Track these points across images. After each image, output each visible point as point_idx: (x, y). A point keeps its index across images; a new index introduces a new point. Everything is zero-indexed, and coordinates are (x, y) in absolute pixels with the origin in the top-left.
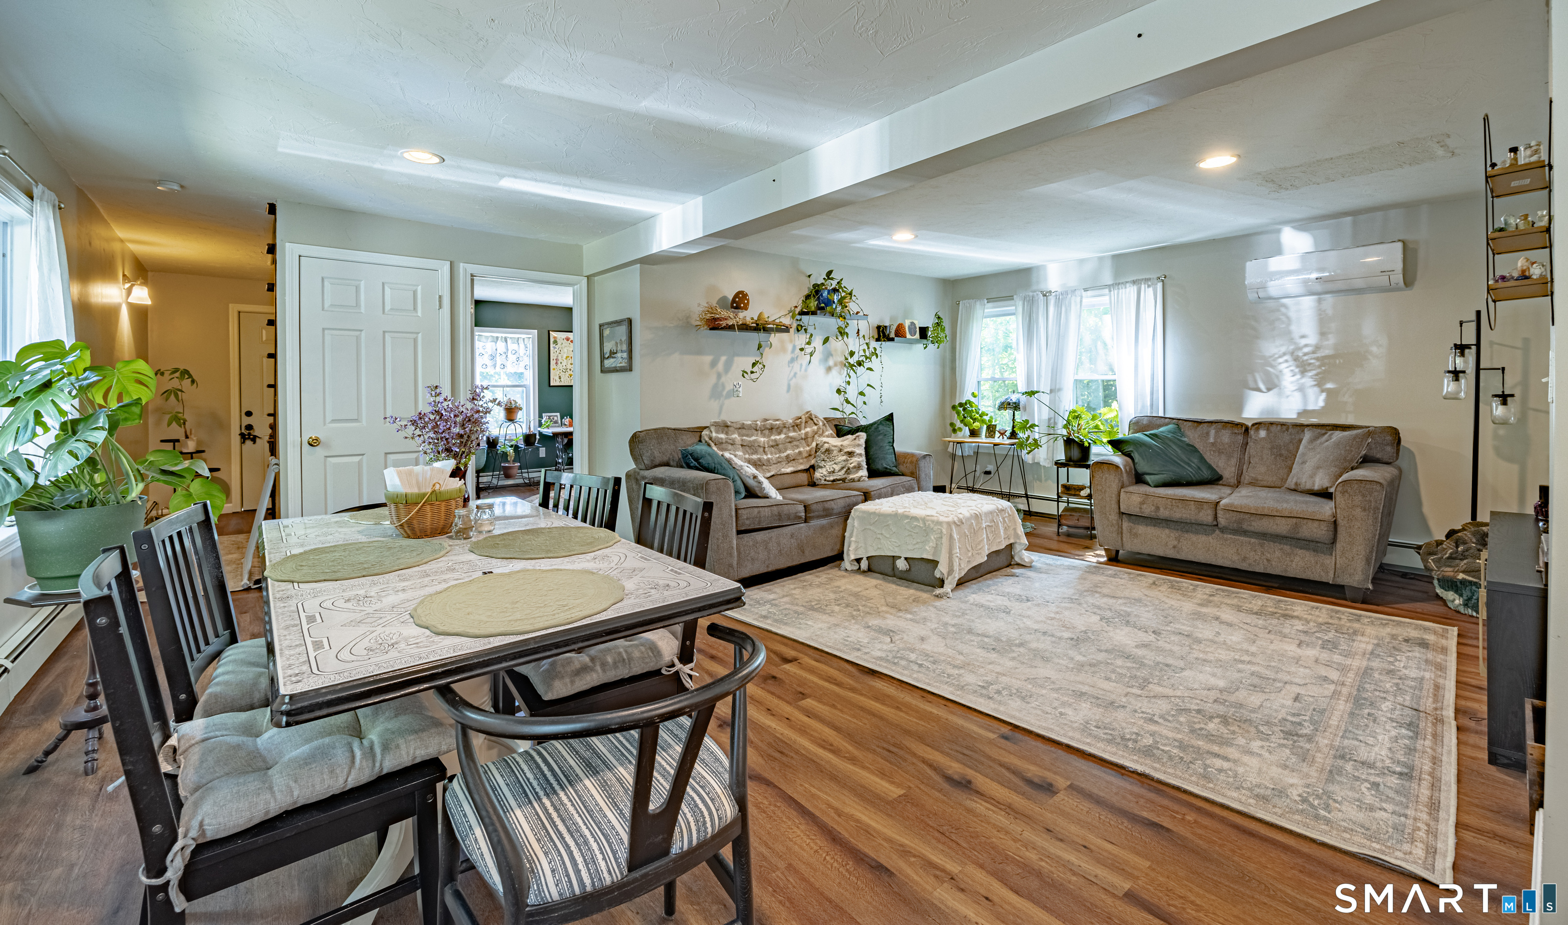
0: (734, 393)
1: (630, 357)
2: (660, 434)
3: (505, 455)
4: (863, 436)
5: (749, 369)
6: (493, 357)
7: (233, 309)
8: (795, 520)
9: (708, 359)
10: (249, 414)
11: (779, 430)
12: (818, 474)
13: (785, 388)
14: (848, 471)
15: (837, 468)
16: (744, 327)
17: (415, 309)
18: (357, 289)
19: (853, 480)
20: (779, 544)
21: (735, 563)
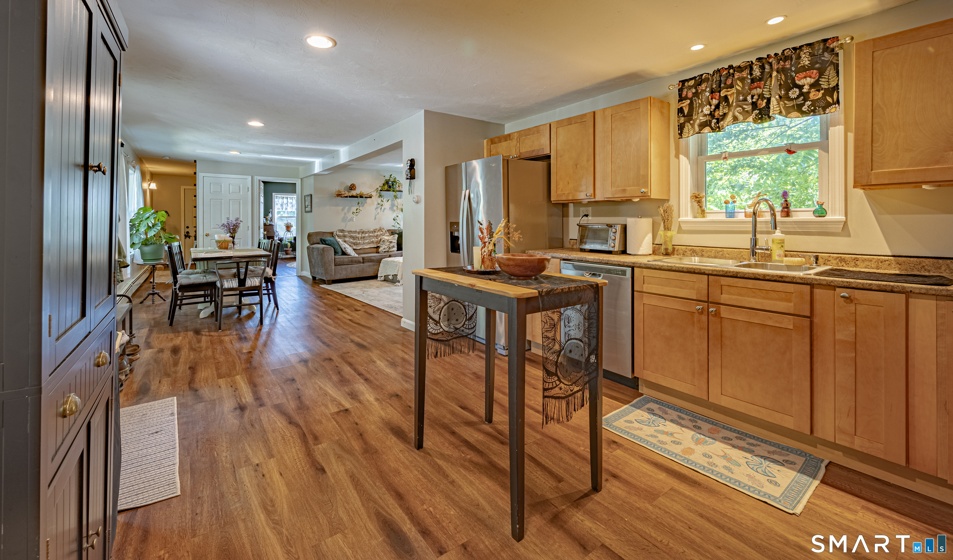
0: (351, 220)
1: (311, 208)
2: (317, 233)
3: (286, 246)
4: (397, 236)
5: (355, 212)
6: (282, 205)
7: (183, 188)
8: (359, 262)
9: (341, 208)
10: (188, 227)
11: (366, 233)
12: (380, 250)
13: (374, 218)
14: (390, 248)
15: (386, 247)
16: (352, 197)
17: (240, 192)
18: (221, 186)
19: (391, 251)
20: (351, 269)
21: (333, 274)
